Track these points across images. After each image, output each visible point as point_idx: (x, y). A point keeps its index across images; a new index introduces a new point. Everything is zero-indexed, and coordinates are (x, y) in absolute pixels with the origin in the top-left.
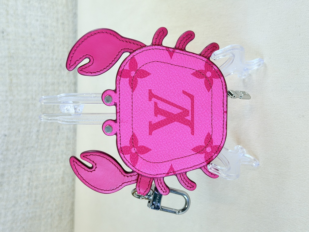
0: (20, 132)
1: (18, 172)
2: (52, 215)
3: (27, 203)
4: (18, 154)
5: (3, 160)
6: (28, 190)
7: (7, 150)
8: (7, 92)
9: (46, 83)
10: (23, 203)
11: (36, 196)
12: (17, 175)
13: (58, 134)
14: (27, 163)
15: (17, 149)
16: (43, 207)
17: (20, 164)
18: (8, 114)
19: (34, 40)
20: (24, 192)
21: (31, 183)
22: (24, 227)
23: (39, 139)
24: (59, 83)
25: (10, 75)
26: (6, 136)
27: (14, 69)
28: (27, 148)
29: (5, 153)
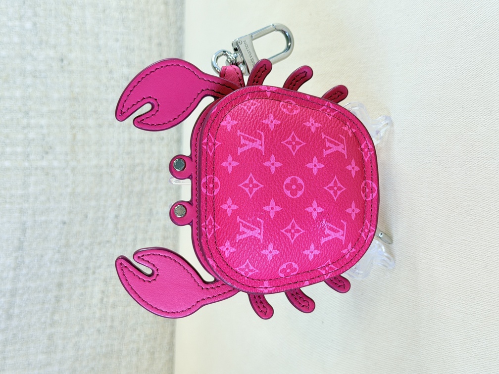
0: (88, 217)
1: (84, 281)
2: (138, 351)
3: (99, 331)
4: (84, 252)
5: (60, 261)
6: (101, 309)
7: (67, 245)
8: (67, 154)
9: (130, 139)
10: (92, 330)
11: (113, 321)
12: (84, 285)
13: (150, 221)
14: (100, 267)
15: (82, 244)
16: (124, 338)
17: (88, 268)
18: (69, 190)
19: (111, 72)
20: (93, 313)
21: (105, 300)
22: (93, 369)
23: (118, 230)
24: (151, 140)
25: (73, 127)
26: (64, 223)
27: (79, 118)
28: (100, 244)
29: (63, 250)
